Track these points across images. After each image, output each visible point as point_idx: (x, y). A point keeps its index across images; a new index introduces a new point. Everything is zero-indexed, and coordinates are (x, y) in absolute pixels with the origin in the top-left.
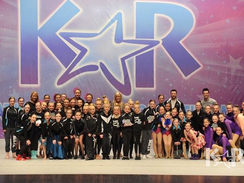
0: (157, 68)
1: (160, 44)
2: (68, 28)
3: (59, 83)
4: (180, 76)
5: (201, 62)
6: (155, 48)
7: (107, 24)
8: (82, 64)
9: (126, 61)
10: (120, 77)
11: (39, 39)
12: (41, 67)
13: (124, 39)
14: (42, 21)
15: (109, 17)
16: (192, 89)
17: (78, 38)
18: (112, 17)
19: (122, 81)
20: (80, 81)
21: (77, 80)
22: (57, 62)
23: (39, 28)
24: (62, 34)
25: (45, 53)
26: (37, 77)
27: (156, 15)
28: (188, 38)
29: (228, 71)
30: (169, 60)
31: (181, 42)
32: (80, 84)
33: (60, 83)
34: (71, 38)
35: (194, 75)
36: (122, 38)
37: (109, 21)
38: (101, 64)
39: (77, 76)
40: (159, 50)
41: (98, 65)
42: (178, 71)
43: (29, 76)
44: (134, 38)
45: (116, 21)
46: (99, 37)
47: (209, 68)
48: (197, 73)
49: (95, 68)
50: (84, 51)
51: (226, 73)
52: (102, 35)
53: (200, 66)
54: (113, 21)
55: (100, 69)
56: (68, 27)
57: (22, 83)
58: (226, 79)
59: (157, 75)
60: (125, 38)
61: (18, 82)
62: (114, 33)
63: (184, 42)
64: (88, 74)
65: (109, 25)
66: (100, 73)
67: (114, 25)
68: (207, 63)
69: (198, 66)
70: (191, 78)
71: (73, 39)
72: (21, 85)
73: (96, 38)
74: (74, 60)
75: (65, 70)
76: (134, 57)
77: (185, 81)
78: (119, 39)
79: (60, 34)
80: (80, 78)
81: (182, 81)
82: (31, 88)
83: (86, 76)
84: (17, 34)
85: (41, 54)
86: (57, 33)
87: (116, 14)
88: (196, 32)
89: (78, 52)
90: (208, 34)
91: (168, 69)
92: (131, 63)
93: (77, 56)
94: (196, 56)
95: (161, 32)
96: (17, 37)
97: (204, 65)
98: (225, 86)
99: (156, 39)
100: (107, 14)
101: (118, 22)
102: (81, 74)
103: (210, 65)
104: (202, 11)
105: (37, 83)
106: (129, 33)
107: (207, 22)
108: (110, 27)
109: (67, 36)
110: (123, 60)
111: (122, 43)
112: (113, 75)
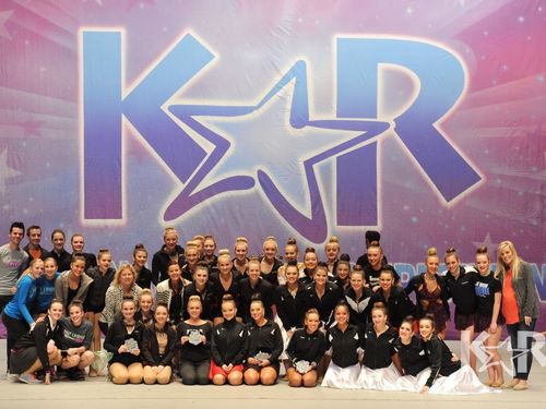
0: (383, 182)
1: (391, 131)
2: (187, 95)
3: (168, 217)
4: (436, 199)
5: (481, 169)
6: (378, 138)
7: (273, 86)
8: (218, 173)
9: (316, 167)
10: (302, 201)
11: (125, 121)
12: (129, 181)
13: (310, 119)
14: (130, 80)
15: (278, 71)
16: (463, 229)
17: (209, 118)
18: (285, 70)
19: (307, 212)
20: (213, 210)
21: (207, 209)
22: (164, 171)
23: (124, 95)
24: (174, 109)
25: (136, 151)
26: (121, 203)
27: (381, 66)
28: (452, 116)
29: (542, 188)
30: (411, 164)
31: (436, 125)
32: (213, 219)
33: (170, 215)
34: (195, 118)
35: (465, 198)
36: (307, 116)
37: (278, 78)
38: (261, 173)
39: (208, 202)
40: (388, 142)
41: (255, 176)
42: (430, 188)
43: (103, 200)
44: (333, 117)
45: (294, 79)
46: (256, 113)
47: (499, 181)
48: (473, 195)
49: (246, 182)
50: (222, 146)
51: (538, 192)
52: (261, 110)
53: (480, 179)
54: (286, 80)
55: (258, 185)
56: (189, 94)
57: (86, 217)
58: (538, 206)
59: (383, 198)
60: (313, 117)
61: (79, 214)
62: (289, 107)
63: (443, 125)
64: (232, 196)
65: (278, 87)
66: (257, 193)
67: (290, 88)
68: (497, 170)
69: (476, 178)
70: (461, 203)
71: (198, 119)
72: (85, 222)
73: (249, 116)
74: (201, 165)
75: (180, 187)
76: (333, 159)
77: (445, 209)
78: (299, 120)
79: (170, 108)
80: (214, 205)
81: (440, 211)
82: (106, 227)
83: (228, 201)
84: (76, 109)
85: (129, 153)
86: (165, 108)
87: (293, 64)
88: (471, 103)
89: (209, 148)
90: (497, 107)
91: (408, 185)
92: (326, 171)
93: (207, 158)
94: (471, 156)
95: (392, 102)
96: (76, 116)
97: (488, 175)
98: (535, 223)
99: (381, 118)
100: (273, 64)
101: (297, 82)
102: (218, 197)
103: (502, 177)
104: (483, 58)
105: (121, 217)
106: (323, 105)
107: (494, 82)
108: (280, 93)
109: (185, 113)
110: (309, 164)
111: (307, 128)
112: (288, 198)
